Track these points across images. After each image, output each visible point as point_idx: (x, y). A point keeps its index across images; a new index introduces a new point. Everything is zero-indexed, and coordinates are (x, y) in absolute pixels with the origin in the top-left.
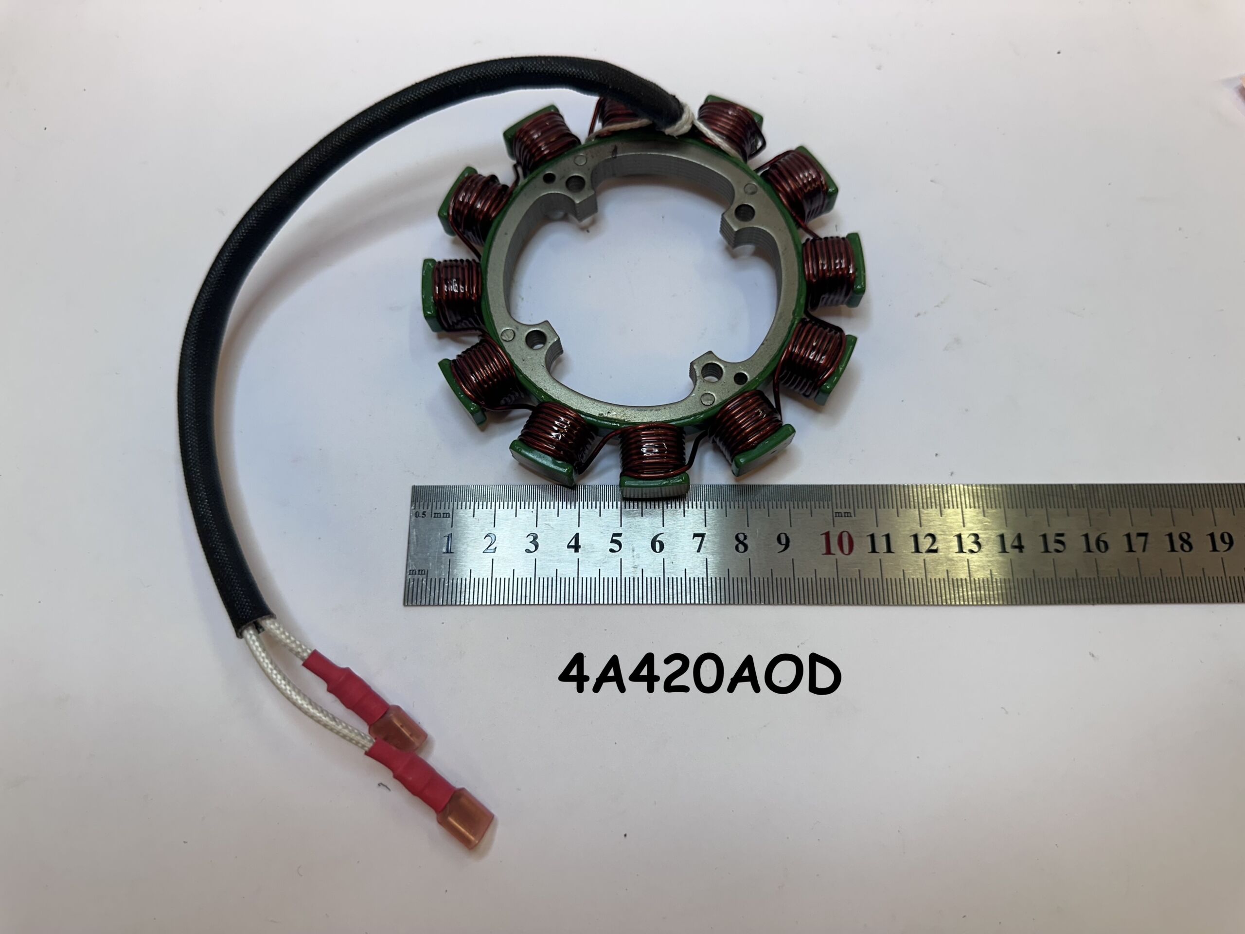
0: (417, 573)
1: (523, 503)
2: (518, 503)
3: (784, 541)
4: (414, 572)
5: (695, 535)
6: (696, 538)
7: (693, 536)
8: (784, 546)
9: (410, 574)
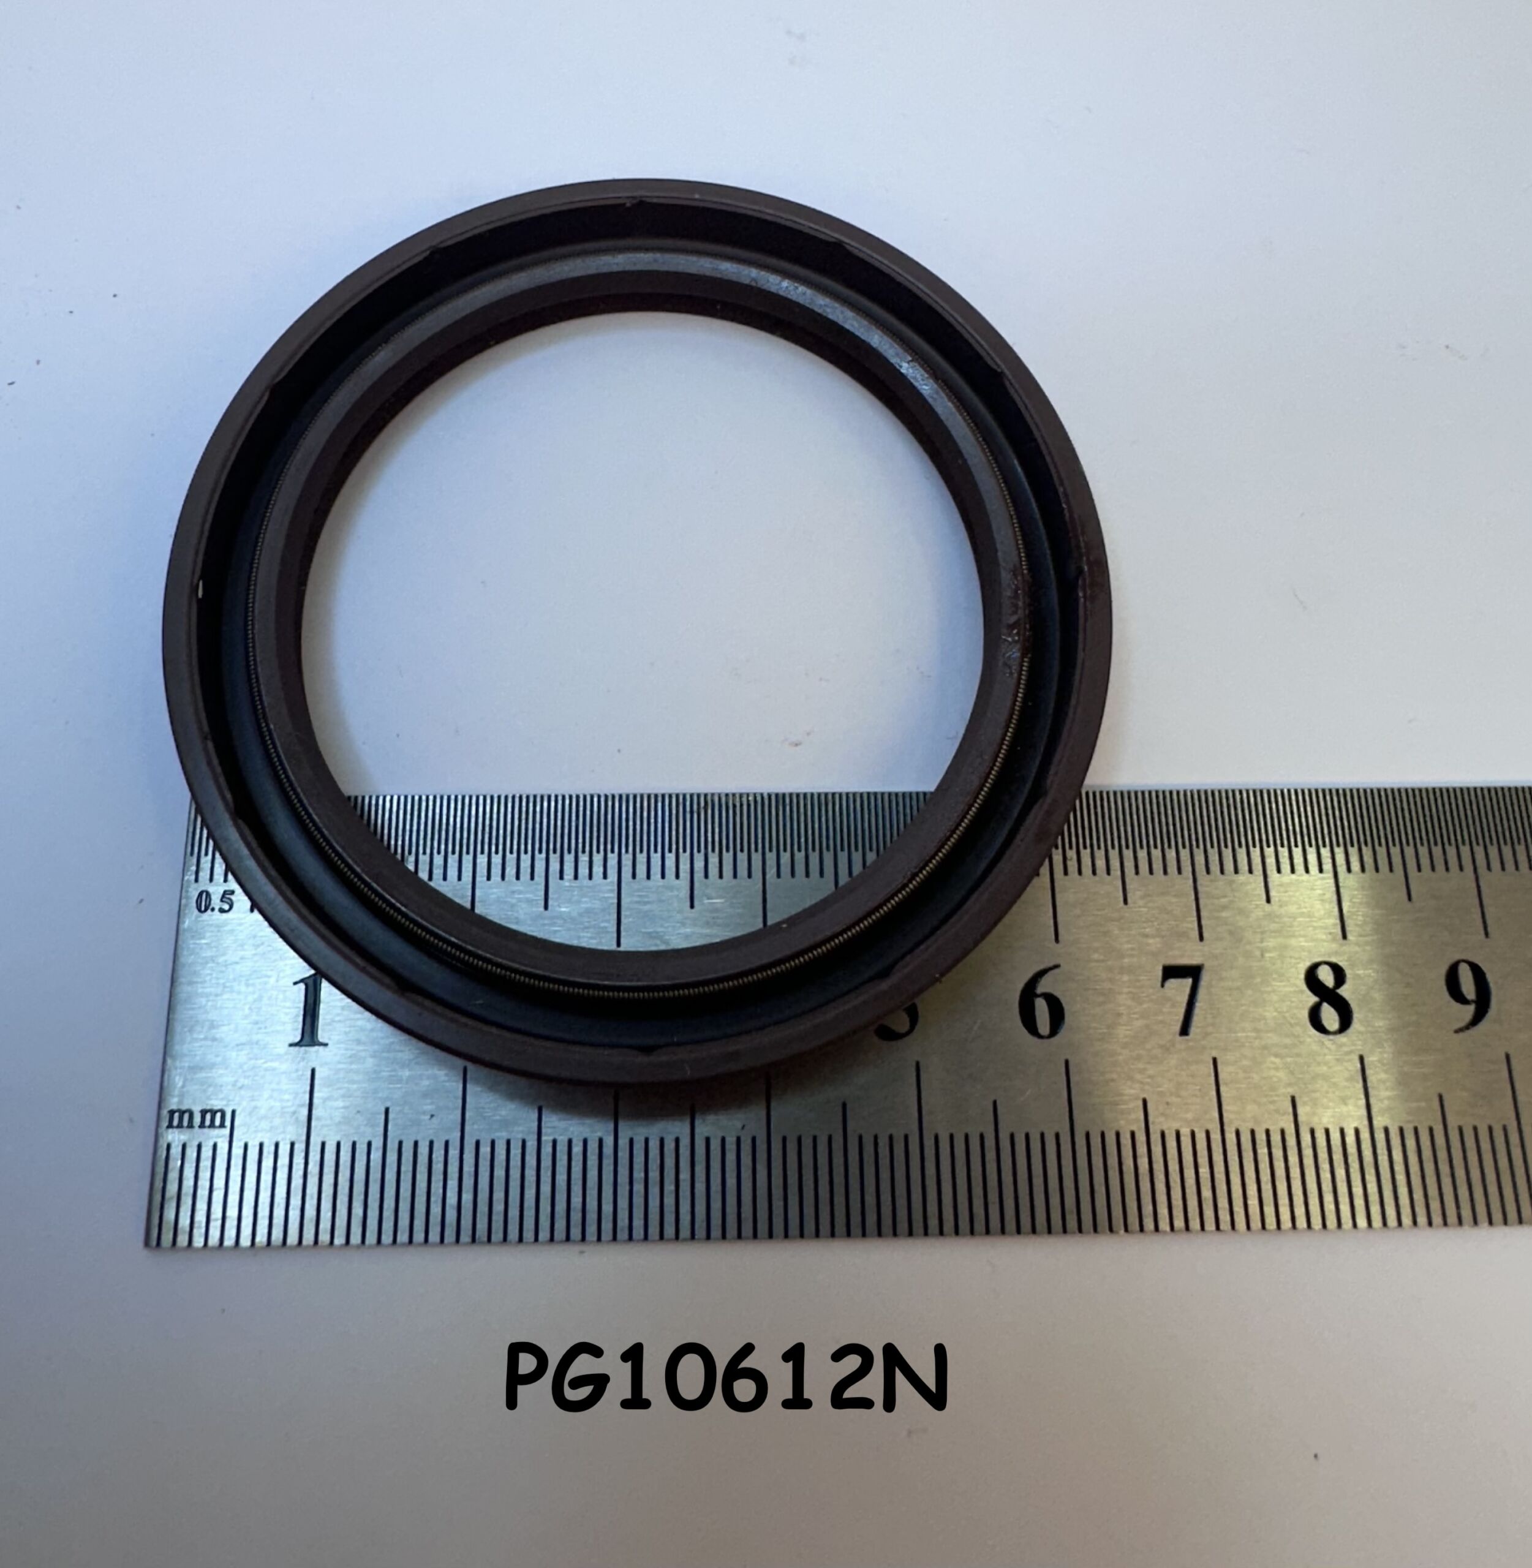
0: (197, 1119)
1: (569, 859)
2: (554, 860)
3: (1468, 987)
4: (186, 1117)
5: (1171, 972)
6: (1172, 983)
7: (1159, 973)
8: (1471, 1008)
9: (170, 1126)
